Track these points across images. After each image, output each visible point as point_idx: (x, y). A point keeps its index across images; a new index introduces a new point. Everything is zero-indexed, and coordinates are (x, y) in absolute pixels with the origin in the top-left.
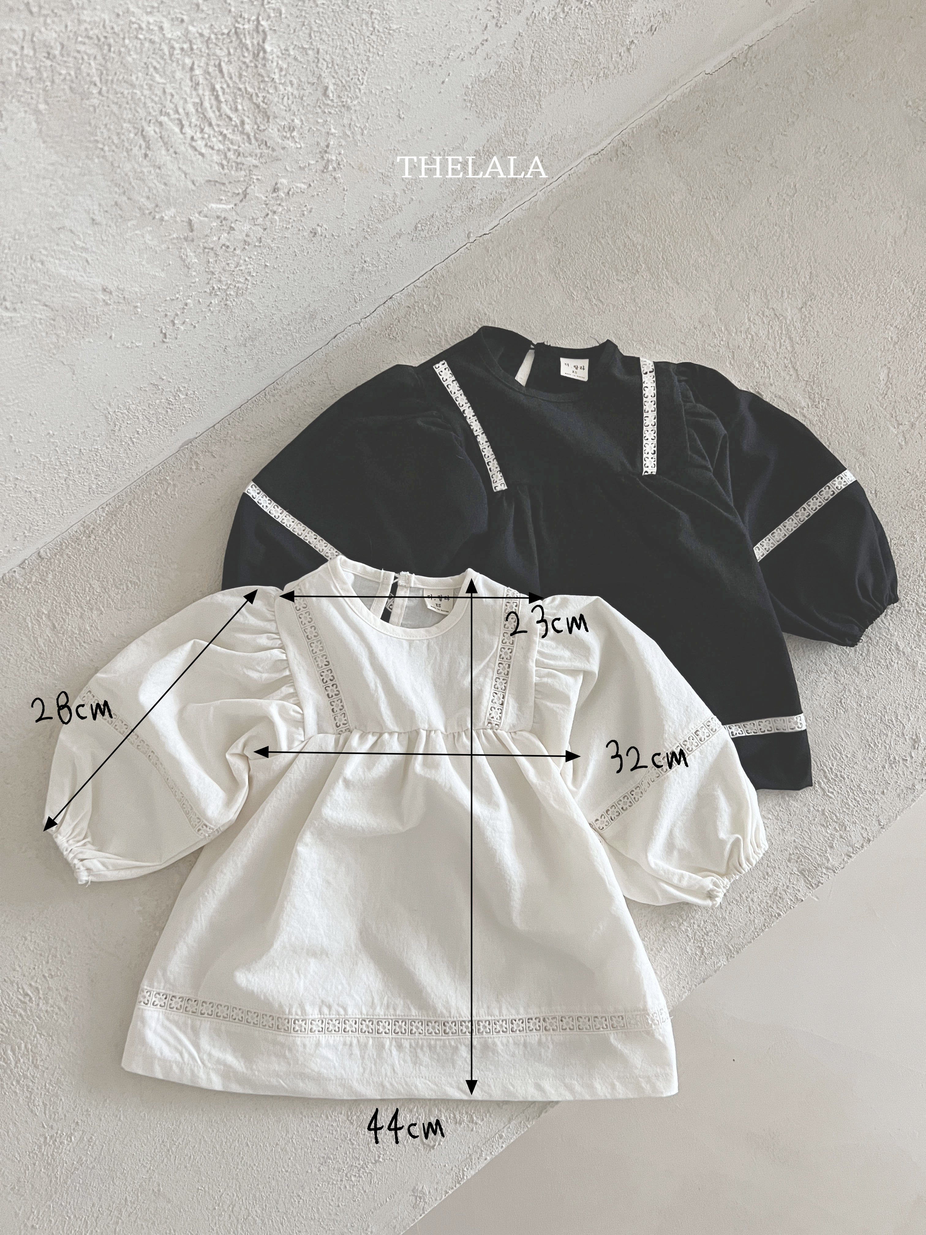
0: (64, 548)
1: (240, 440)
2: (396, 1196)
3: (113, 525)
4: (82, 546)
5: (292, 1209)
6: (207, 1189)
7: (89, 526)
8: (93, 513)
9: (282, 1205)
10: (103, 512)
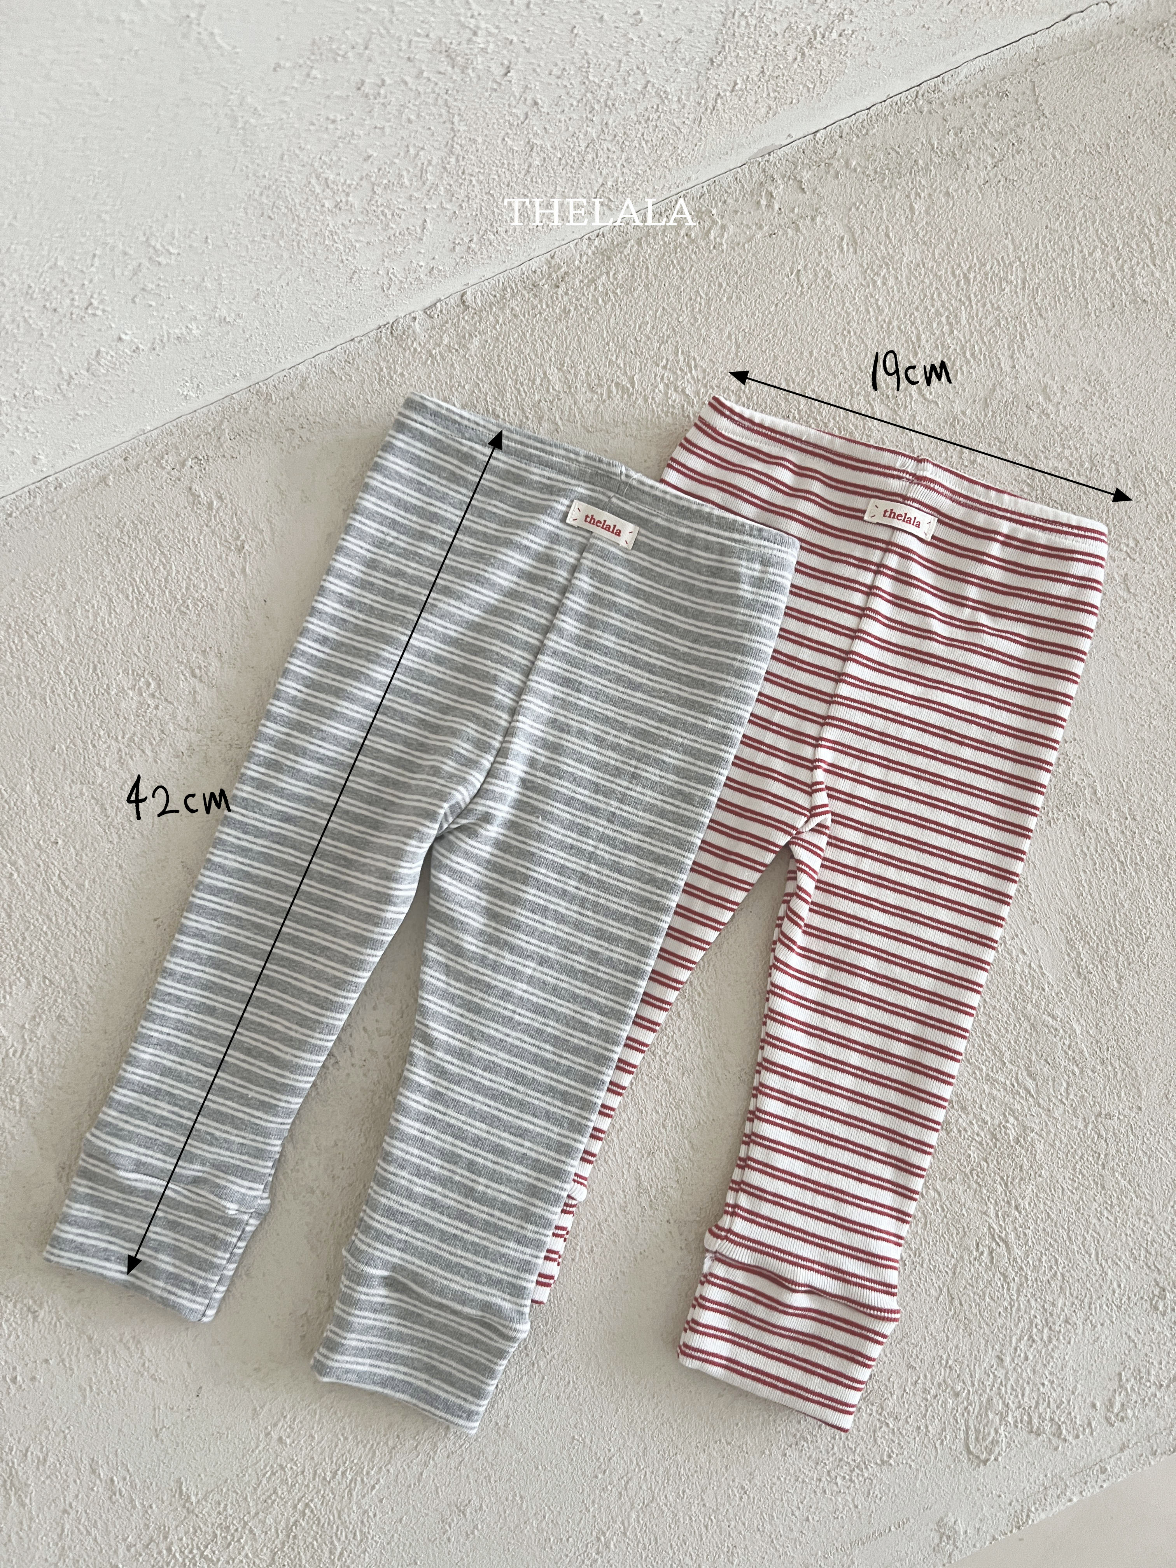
0: (508, 296)
1: (855, 170)
2: (906, 1526)
3: (601, 274)
4: (541, 301)
5: (727, 1505)
6: (587, 1441)
7: (560, 268)
8: (572, 245)
9: (713, 1495)
10: (589, 246)
